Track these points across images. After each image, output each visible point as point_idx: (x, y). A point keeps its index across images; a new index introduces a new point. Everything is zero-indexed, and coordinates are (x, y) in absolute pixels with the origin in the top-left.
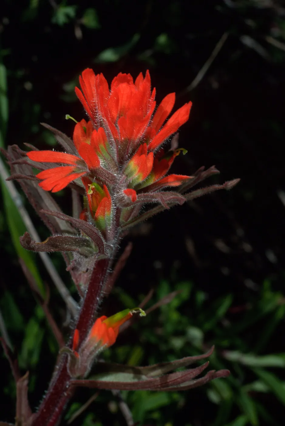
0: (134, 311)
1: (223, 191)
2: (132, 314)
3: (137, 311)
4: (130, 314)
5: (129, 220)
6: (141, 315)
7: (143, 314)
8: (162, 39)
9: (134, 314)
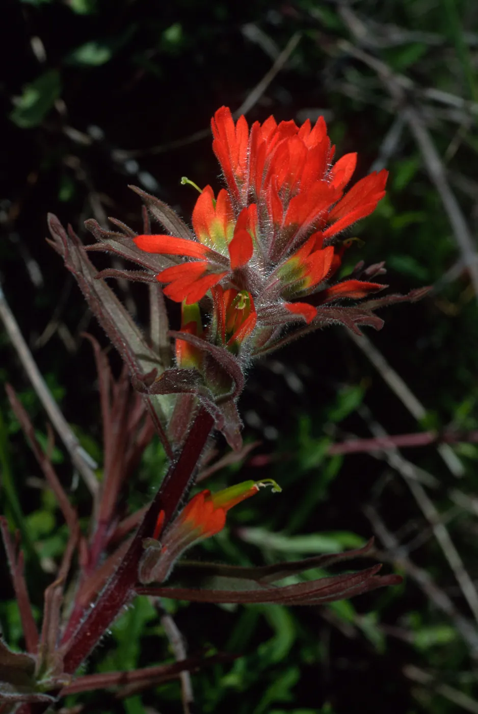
0: (261, 484)
1: (407, 304)
2: (258, 489)
3: (267, 485)
4: (255, 489)
5: (265, 344)
6: (273, 490)
7: (277, 489)
8: (173, 34)
9: (261, 488)
